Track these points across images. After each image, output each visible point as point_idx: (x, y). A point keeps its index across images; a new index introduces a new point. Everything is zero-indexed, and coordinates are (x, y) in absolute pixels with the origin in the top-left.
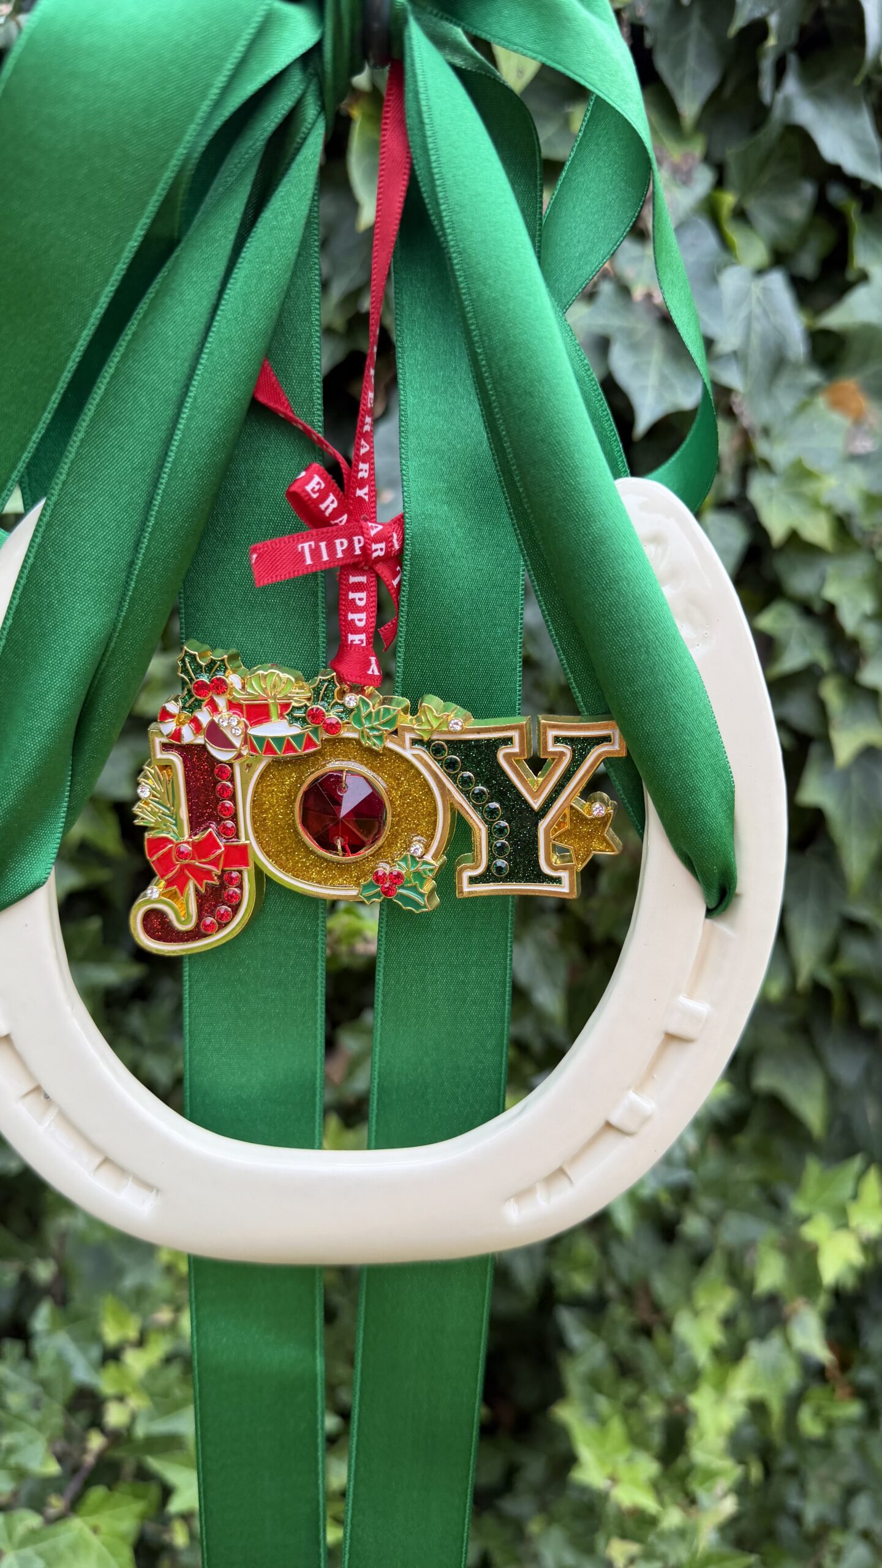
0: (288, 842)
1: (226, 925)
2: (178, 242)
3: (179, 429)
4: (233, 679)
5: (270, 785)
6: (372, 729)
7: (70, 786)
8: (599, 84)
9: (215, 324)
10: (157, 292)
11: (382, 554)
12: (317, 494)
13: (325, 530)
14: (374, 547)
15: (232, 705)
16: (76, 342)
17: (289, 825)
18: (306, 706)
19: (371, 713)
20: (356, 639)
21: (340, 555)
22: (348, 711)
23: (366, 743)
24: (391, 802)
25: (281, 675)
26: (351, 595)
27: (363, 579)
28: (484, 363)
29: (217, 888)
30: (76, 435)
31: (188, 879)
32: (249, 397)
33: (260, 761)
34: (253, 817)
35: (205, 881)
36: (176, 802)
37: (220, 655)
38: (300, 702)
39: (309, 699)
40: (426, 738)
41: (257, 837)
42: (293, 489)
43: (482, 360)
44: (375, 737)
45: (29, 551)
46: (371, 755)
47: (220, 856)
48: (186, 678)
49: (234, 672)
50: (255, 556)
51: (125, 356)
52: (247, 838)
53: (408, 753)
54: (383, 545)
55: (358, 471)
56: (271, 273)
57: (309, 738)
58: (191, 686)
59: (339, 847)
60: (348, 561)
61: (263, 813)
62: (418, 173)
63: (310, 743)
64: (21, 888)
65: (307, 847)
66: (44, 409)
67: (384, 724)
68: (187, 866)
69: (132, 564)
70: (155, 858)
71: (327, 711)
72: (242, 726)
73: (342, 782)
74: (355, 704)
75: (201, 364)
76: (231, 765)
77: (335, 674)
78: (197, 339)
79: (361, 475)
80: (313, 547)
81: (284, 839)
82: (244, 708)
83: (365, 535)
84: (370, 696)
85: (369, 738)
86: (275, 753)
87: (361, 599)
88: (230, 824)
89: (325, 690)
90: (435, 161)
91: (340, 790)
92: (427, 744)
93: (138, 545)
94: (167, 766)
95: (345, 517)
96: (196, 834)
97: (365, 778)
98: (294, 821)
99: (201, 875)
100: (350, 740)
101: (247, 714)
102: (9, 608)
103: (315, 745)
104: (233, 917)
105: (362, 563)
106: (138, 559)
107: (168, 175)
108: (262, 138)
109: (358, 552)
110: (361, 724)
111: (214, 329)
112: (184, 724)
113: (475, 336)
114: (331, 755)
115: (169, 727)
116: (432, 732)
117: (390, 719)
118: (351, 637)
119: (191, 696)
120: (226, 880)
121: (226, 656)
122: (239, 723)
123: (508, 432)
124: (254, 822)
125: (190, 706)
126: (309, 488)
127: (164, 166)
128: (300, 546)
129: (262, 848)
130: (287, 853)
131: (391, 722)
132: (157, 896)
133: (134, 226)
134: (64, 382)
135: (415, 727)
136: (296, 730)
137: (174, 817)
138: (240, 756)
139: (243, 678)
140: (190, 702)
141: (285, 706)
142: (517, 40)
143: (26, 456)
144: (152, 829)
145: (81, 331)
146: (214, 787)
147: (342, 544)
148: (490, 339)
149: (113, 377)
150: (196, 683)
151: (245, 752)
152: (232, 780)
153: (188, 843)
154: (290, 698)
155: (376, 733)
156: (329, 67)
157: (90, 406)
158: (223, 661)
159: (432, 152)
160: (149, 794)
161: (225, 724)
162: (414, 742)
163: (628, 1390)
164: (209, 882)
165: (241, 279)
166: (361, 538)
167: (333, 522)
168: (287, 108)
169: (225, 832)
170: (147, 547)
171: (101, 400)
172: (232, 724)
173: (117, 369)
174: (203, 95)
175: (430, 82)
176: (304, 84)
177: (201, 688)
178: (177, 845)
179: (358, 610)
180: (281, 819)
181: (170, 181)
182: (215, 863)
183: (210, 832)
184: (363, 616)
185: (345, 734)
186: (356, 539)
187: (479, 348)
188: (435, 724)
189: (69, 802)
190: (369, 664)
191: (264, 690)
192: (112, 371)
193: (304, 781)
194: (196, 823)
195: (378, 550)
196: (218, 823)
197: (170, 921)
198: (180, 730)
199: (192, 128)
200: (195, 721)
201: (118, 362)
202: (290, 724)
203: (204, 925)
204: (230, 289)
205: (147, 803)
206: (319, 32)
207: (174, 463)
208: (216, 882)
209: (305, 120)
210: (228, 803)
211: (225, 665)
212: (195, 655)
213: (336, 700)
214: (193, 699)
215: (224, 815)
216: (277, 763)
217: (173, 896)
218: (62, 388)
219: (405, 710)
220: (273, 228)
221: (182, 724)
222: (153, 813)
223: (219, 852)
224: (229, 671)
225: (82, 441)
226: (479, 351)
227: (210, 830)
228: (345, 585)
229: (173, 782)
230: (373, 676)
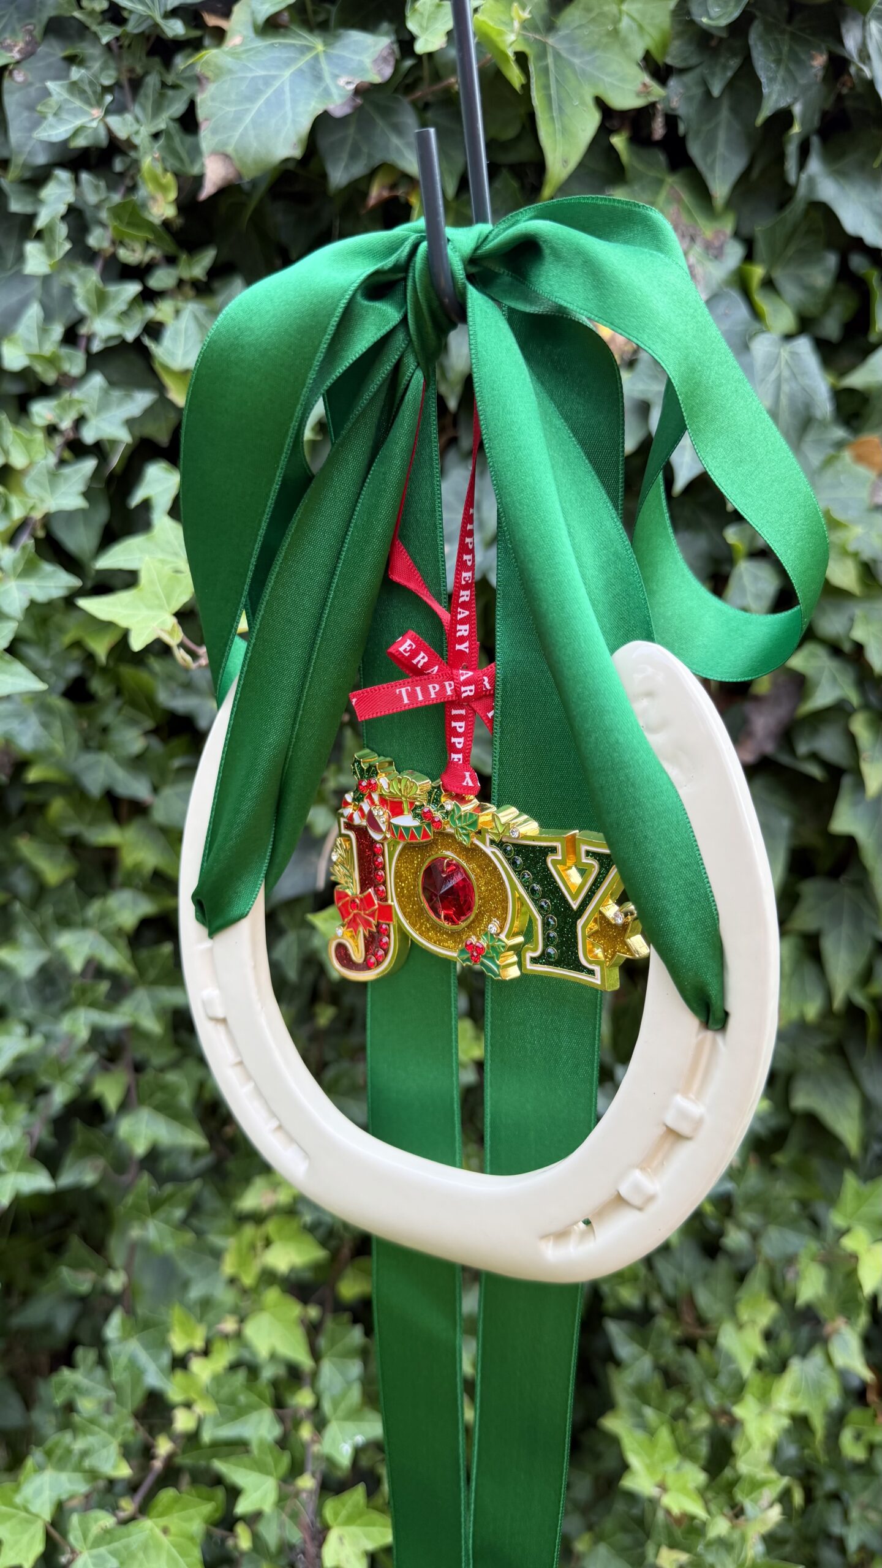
0: (416, 908)
1: (382, 962)
4: (383, 780)
5: (406, 862)
6: (462, 828)
11: (473, 693)
12: (410, 653)
13: (418, 678)
14: (464, 689)
15: (382, 800)
17: (416, 894)
18: (423, 805)
19: (461, 816)
20: (457, 757)
21: (433, 696)
22: (447, 813)
23: (459, 839)
24: (478, 884)
25: (411, 780)
26: (454, 725)
27: (461, 712)
29: (375, 935)
31: (358, 925)
33: (398, 844)
34: (396, 885)
35: (368, 928)
36: (352, 866)
37: (373, 762)
38: (420, 802)
39: (426, 800)
40: (497, 840)
41: (398, 901)
42: (390, 651)
44: (464, 833)
46: (463, 849)
47: (376, 910)
49: (386, 775)
50: (355, 700)
52: (392, 901)
53: (488, 850)
54: (473, 687)
55: (458, 630)
59: (443, 915)
60: (443, 700)
61: (401, 883)
63: (426, 834)
65: (425, 912)
67: (469, 826)
68: (358, 915)
71: (435, 811)
72: (387, 816)
74: (452, 808)
76: (383, 844)
77: (441, 783)
80: (410, 690)
81: (413, 904)
82: (388, 803)
83: (456, 681)
85: (461, 835)
86: (406, 839)
87: (460, 727)
88: (382, 888)
89: (435, 795)
92: (501, 844)
94: (348, 841)
95: (436, 668)
96: (363, 892)
98: (418, 891)
99: (366, 923)
100: (449, 835)
101: (390, 808)
103: (429, 836)
104: (385, 956)
105: (458, 701)
109: (450, 693)
110: (455, 823)
114: (439, 845)
115: (348, 811)
116: (499, 834)
117: (473, 822)
118: (453, 756)
119: (357, 791)
120: (380, 930)
121: (378, 763)
124: (397, 889)
125: (358, 799)
126: (402, 650)
128: (398, 691)
129: (402, 910)
130: (416, 917)
132: (342, 934)
137: (351, 877)
138: (385, 838)
139: (388, 781)
140: (358, 796)
144: (338, 884)
146: (373, 858)
147: (435, 688)
150: (361, 782)
151: (388, 836)
152: (383, 855)
153: (358, 898)
154: (415, 798)
158: (376, 767)
160: (337, 859)
161: (377, 813)
162: (492, 842)
163: (675, 1401)
164: (371, 929)
166: (452, 683)
167: (425, 672)
169: (379, 894)
172: (382, 815)
177: (363, 788)
178: (353, 898)
179: (458, 735)
180: (412, 889)
182: (373, 916)
183: (371, 893)
184: (462, 739)
185: (447, 830)
186: (447, 683)
190: (466, 777)
191: (400, 790)
193: (424, 862)
194: (363, 885)
195: (469, 691)
196: (375, 887)
197: (350, 954)
198: (353, 814)
200: (361, 809)
202: (414, 818)
203: (370, 960)
205: (336, 866)
208: (375, 931)
210: (381, 873)
211: (378, 770)
213: (442, 802)
214: (360, 794)
215: (379, 881)
216: (407, 848)
217: (350, 935)
221: (355, 810)
222: (340, 872)
224: (381, 775)
227: (371, 890)
228: (447, 717)
229: (350, 851)
230: (468, 787)
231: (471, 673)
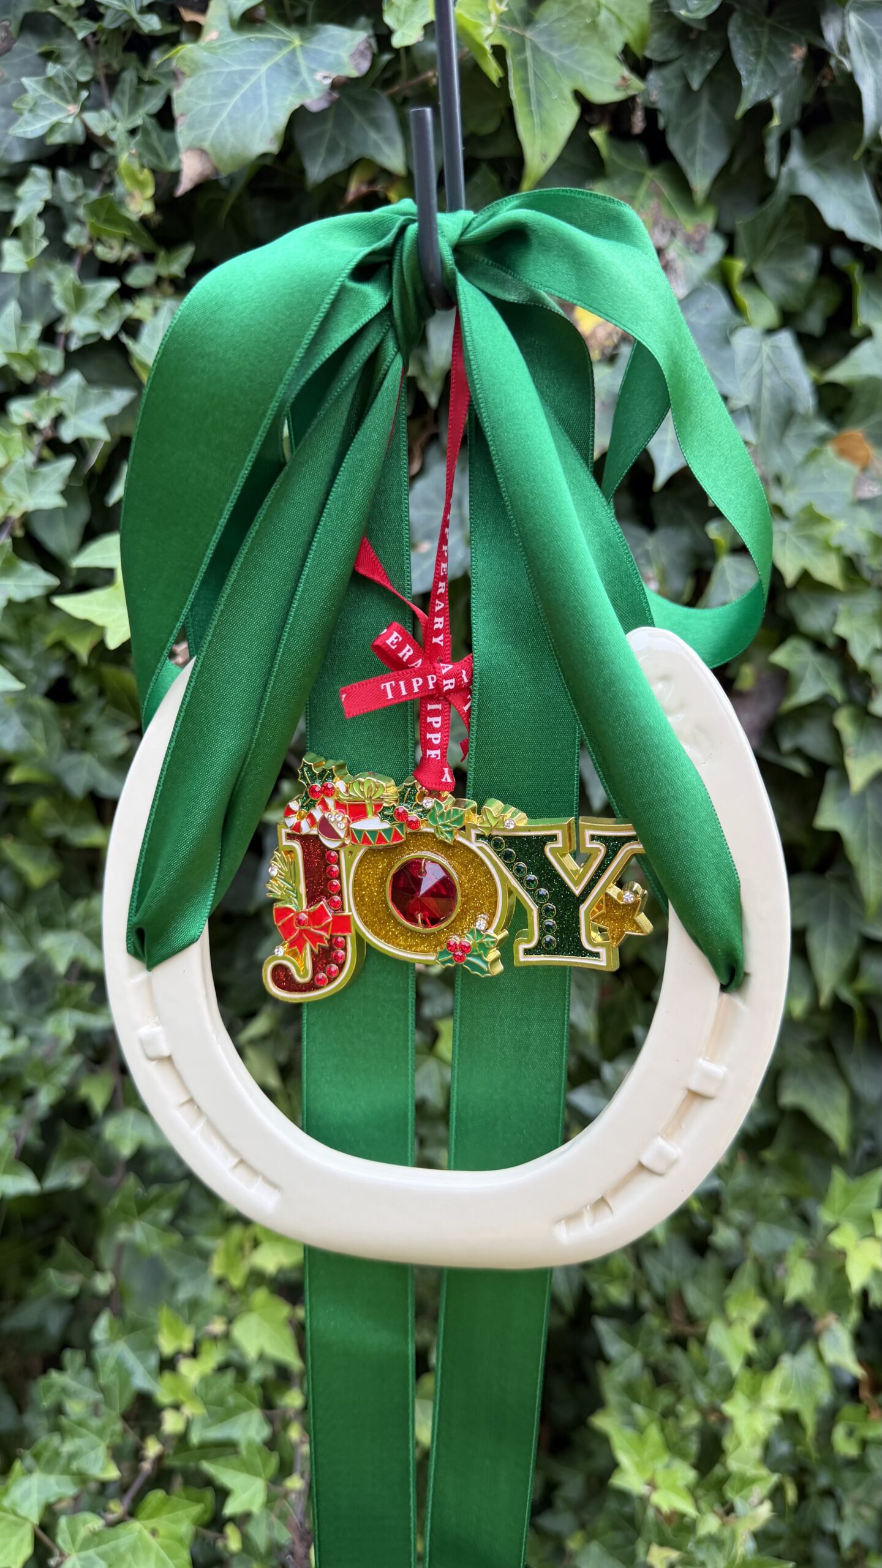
0: (381, 915)
1: (335, 979)
4: (339, 785)
5: (368, 868)
6: (445, 825)
7: (219, 866)
9: (322, 519)
11: (452, 687)
14: (445, 682)
15: (339, 805)
17: (382, 901)
18: (394, 806)
19: (443, 813)
20: (433, 753)
21: (416, 690)
22: (425, 812)
23: (441, 837)
25: (377, 781)
26: (429, 720)
27: (439, 707)
31: (305, 941)
32: (349, 572)
34: (354, 894)
35: (318, 943)
36: (297, 880)
38: (390, 803)
39: (396, 801)
40: (487, 834)
41: (357, 910)
44: (447, 832)
47: (329, 923)
48: (304, 784)
51: (251, 549)
52: (350, 910)
53: (474, 846)
54: (453, 681)
55: (433, 624)
57: (396, 831)
61: (362, 891)
63: (397, 836)
64: (181, 942)
65: (394, 918)
67: (453, 822)
68: (305, 931)
69: (262, 699)
70: (280, 924)
71: (410, 811)
72: (345, 821)
73: (421, 868)
75: (312, 550)
76: (338, 852)
77: (416, 781)
79: (436, 626)
80: (394, 685)
81: (378, 912)
83: (438, 674)
84: (444, 799)
86: (370, 843)
87: (437, 722)
88: (337, 898)
91: (420, 873)
92: (489, 838)
93: (266, 686)
95: (420, 661)
97: (441, 865)
98: (385, 898)
99: (315, 938)
100: (427, 834)
101: (350, 813)
102: (173, 733)
104: (340, 973)
105: (438, 695)
109: (431, 687)
110: (436, 822)
111: (321, 523)
115: (292, 821)
116: (491, 828)
117: (458, 818)
118: (429, 752)
120: (334, 944)
122: (343, 819)
124: (355, 898)
125: (307, 805)
128: (383, 685)
131: (459, 820)
132: (282, 954)
135: (479, 824)
136: (386, 825)
138: (344, 845)
141: (378, 806)
147: (418, 682)
151: (348, 842)
152: (338, 864)
153: (305, 912)
154: (383, 799)
155: (448, 829)
156: (398, 319)
160: (276, 872)
161: (333, 819)
163: (665, 1399)
164: (322, 944)
165: (342, 484)
166: (434, 676)
170: (273, 688)
172: (339, 821)
173: (245, 558)
176: (382, 332)
179: (434, 731)
180: (376, 896)
182: (325, 929)
183: (322, 906)
184: (439, 735)
185: (424, 828)
186: (429, 677)
188: (495, 823)
190: (443, 773)
193: (393, 866)
194: (312, 899)
195: (449, 684)
197: (292, 975)
200: (311, 816)
205: (275, 880)
206: (388, 296)
207: (292, 624)
208: (326, 945)
209: (387, 355)
210: (336, 882)
212: (311, 766)
213: (417, 801)
216: (372, 852)
217: (295, 955)
219: (473, 810)
221: (302, 818)
222: (279, 887)
223: (328, 920)
224: (337, 778)
225: (222, 611)
227: (322, 903)
228: (424, 711)
229: (294, 864)
230: (446, 783)
231: (451, 667)
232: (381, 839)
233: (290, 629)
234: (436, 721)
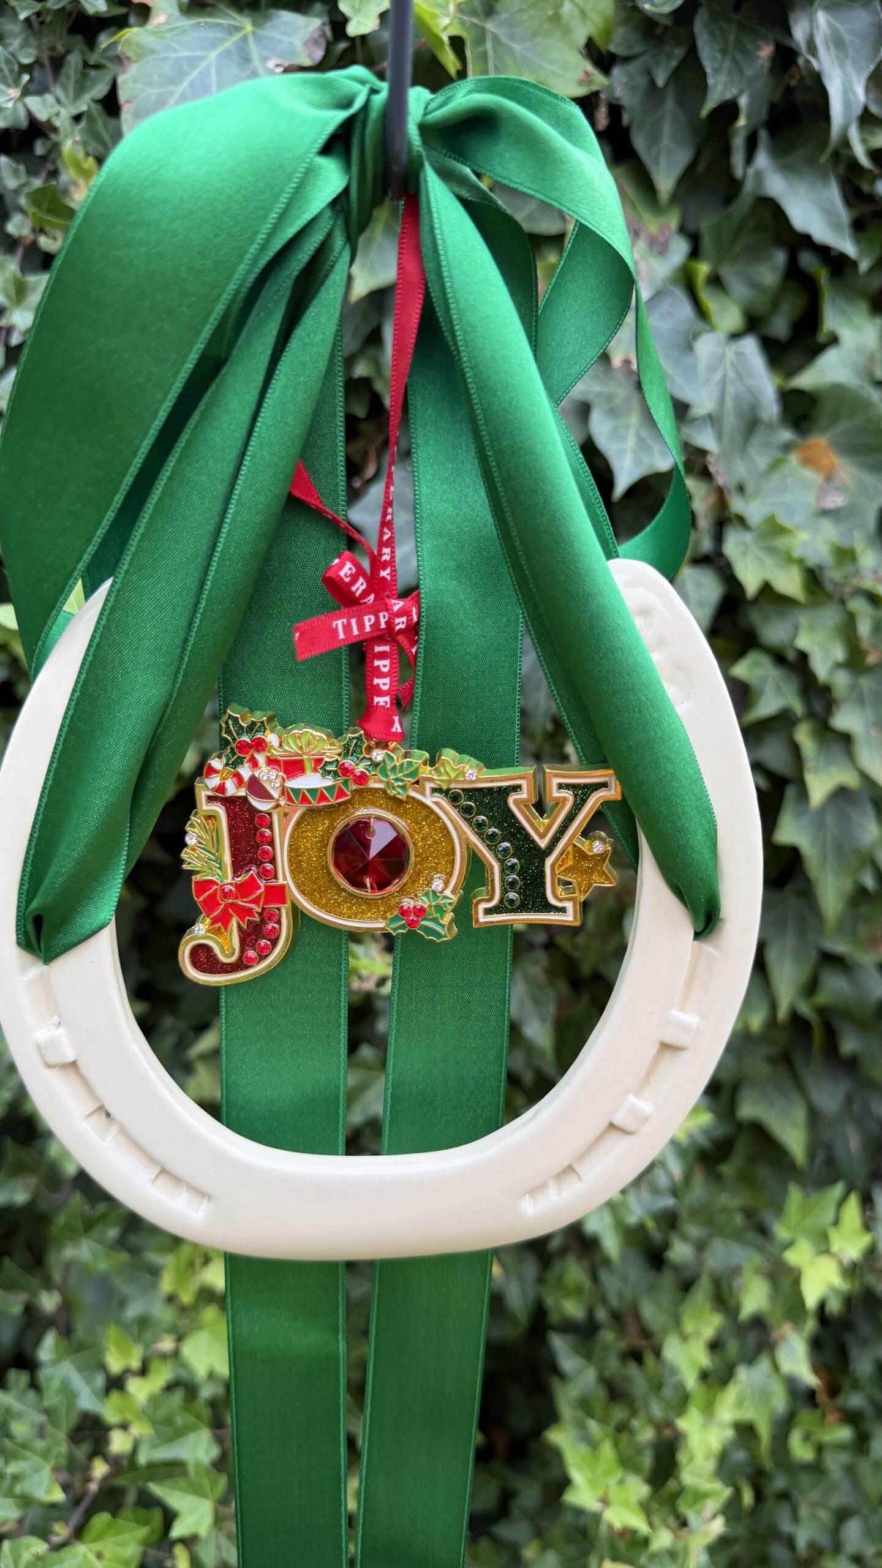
0: (322, 882)
1: (266, 957)
2: (226, 361)
3: (226, 523)
4: (272, 738)
5: (305, 832)
6: (397, 780)
7: (129, 837)
8: (589, 217)
9: (256, 429)
10: (207, 405)
11: (403, 626)
12: (349, 579)
13: (355, 608)
14: (397, 621)
15: (272, 762)
16: (138, 449)
17: (322, 866)
18: (337, 760)
19: (395, 766)
20: (382, 701)
21: (368, 629)
22: (375, 765)
23: (393, 793)
24: (415, 844)
25: (315, 733)
26: (377, 663)
27: (387, 648)
28: (494, 464)
29: (257, 925)
30: (137, 531)
31: (231, 916)
32: (286, 494)
33: (295, 811)
34: (290, 860)
35: (247, 918)
36: (221, 847)
37: (258, 717)
38: (332, 757)
39: (339, 755)
40: (445, 787)
41: (294, 878)
42: (329, 574)
43: (492, 461)
44: (399, 786)
45: (95, 631)
46: (396, 804)
47: (260, 895)
48: (229, 738)
49: (272, 732)
50: (297, 635)
51: (179, 461)
52: (285, 878)
53: (429, 800)
54: (404, 619)
55: (382, 555)
56: (305, 384)
58: (234, 746)
59: (368, 885)
60: (375, 634)
61: (299, 856)
62: (433, 295)
63: (341, 793)
64: (88, 928)
65: (338, 885)
66: (108, 508)
67: (406, 776)
68: (233, 905)
69: (185, 641)
70: (201, 899)
71: (356, 765)
72: (279, 780)
73: (369, 827)
74: (381, 759)
75: (245, 465)
76: (270, 814)
77: (362, 732)
78: (240, 443)
79: (384, 558)
80: (345, 623)
81: (318, 878)
82: (282, 763)
83: (390, 612)
84: (394, 750)
85: (394, 788)
86: (310, 802)
88: (269, 866)
89: (355, 746)
90: (449, 288)
91: (368, 834)
92: (446, 792)
94: (211, 817)
95: (372, 597)
96: (238, 877)
97: (391, 823)
98: (326, 862)
99: (243, 912)
100: (377, 790)
101: (284, 768)
102: (77, 682)
103: (346, 795)
104: (273, 949)
105: (387, 635)
106: (191, 636)
107: (220, 308)
108: (297, 268)
109: (383, 626)
110: (387, 776)
111: (255, 434)
112: (227, 779)
113: (486, 441)
114: (359, 804)
116: (450, 781)
117: (412, 771)
118: (376, 699)
119: (234, 754)
120: (268, 916)
121: (265, 718)
122: (277, 776)
123: (515, 524)
124: (291, 865)
125: (233, 763)
126: (342, 573)
127: (217, 299)
128: (334, 624)
129: (298, 887)
130: (321, 891)
131: (414, 773)
132: (203, 932)
133: (191, 350)
134: (126, 485)
135: (435, 777)
136: (328, 782)
137: (219, 862)
138: (278, 806)
139: (280, 737)
140: (233, 759)
141: (318, 761)
142: (518, 180)
143: (91, 549)
144: (198, 872)
145: (142, 441)
146: (255, 833)
147: (370, 620)
148: (500, 444)
149: (170, 478)
150: (239, 742)
151: (282, 802)
152: (271, 827)
153: (231, 884)
154: (324, 754)
155: (400, 784)
156: (354, 206)
157: (149, 505)
158: (262, 722)
159: (446, 280)
160: (195, 841)
161: (265, 778)
162: (434, 790)
163: (619, 1413)
164: (251, 918)
165: (278, 390)
166: (386, 614)
167: (362, 601)
168: (318, 241)
169: (265, 874)
170: (200, 626)
171: (159, 500)
172: (270, 777)
173: (173, 472)
174: (251, 240)
175: (444, 219)
176: (333, 220)
177: (243, 747)
178: (222, 886)
179: (382, 675)
180: (315, 861)
181: (221, 313)
182: (256, 901)
183: (252, 875)
184: (387, 680)
185: (373, 785)
186: (381, 615)
187: (489, 451)
188: (453, 775)
189: (129, 850)
190: (392, 723)
191: (301, 748)
192: (168, 474)
193: (336, 827)
194: (238, 867)
195: (401, 623)
196: (258, 866)
197: (215, 955)
198: (224, 784)
199: (242, 268)
200: (238, 776)
201: (174, 466)
202: (323, 776)
203: (246, 957)
204: (268, 398)
205: (194, 850)
206: (347, 177)
207: (222, 552)
208: (257, 919)
209: (332, 251)
210: (268, 848)
211: (264, 726)
212: (237, 718)
213: (364, 755)
214: (235, 757)
215: (264, 859)
216: (311, 813)
217: (217, 932)
218: (125, 490)
219: (425, 763)
220: (305, 344)
222: (199, 858)
223: (259, 892)
224: (268, 732)
225: (143, 535)
226: (489, 453)
227: (252, 872)
228: (371, 654)
229: (217, 831)
230: (396, 733)
231: (402, 603)
232: (323, 798)
233: (219, 558)
234: (384, 665)
